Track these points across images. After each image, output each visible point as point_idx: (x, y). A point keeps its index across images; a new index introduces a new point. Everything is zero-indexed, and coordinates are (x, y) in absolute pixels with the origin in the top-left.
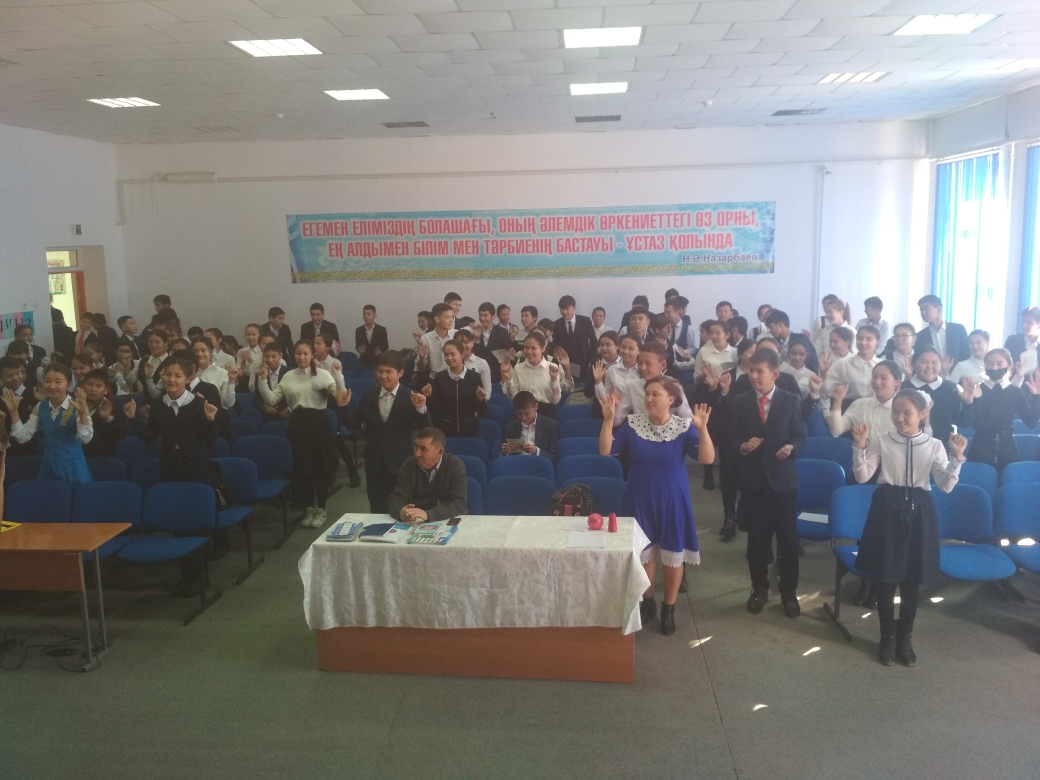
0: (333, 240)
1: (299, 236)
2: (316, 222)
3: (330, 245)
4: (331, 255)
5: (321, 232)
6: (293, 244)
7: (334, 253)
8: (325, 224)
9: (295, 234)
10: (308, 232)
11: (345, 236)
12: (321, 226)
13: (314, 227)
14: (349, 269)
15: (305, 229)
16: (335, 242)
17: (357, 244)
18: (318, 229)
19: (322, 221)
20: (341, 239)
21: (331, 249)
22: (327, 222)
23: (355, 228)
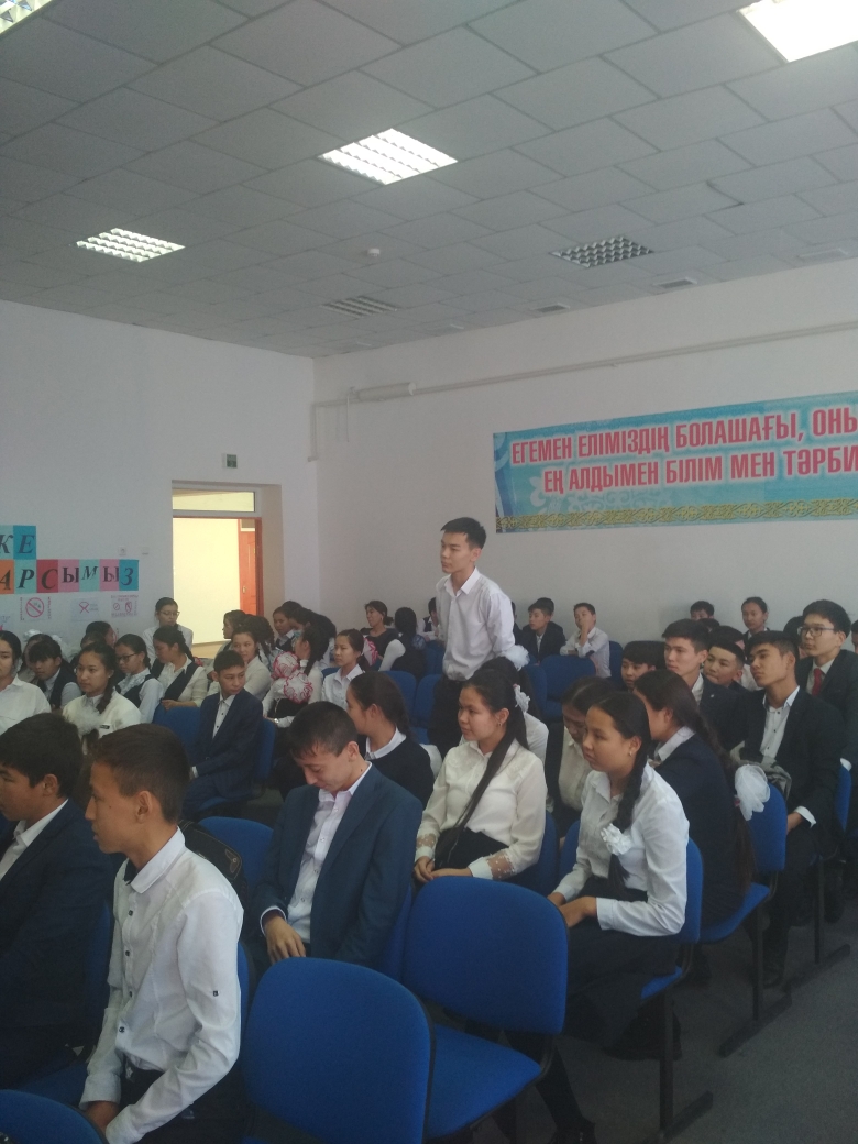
0: (551, 466)
1: (507, 464)
2: (529, 441)
3: (547, 474)
4: (547, 490)
5: (536, 455)
6: (500, 476)
7: (551, 485)
8: (541, 443)
9: (503, 461)
10: (518, 457)
11: (567, 460)
12: (536, 447)
13: (527, 448)
14: (571, 510)
15: (515, 453)
16: (552, 469)
17: (582, 470)
18: (532, 451)
19: (537, 439)
20: (561, 464)
21: (547, 481)
22: (544, 439)
23: (581, 445)
